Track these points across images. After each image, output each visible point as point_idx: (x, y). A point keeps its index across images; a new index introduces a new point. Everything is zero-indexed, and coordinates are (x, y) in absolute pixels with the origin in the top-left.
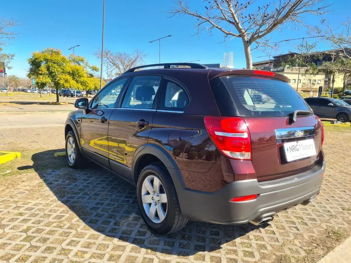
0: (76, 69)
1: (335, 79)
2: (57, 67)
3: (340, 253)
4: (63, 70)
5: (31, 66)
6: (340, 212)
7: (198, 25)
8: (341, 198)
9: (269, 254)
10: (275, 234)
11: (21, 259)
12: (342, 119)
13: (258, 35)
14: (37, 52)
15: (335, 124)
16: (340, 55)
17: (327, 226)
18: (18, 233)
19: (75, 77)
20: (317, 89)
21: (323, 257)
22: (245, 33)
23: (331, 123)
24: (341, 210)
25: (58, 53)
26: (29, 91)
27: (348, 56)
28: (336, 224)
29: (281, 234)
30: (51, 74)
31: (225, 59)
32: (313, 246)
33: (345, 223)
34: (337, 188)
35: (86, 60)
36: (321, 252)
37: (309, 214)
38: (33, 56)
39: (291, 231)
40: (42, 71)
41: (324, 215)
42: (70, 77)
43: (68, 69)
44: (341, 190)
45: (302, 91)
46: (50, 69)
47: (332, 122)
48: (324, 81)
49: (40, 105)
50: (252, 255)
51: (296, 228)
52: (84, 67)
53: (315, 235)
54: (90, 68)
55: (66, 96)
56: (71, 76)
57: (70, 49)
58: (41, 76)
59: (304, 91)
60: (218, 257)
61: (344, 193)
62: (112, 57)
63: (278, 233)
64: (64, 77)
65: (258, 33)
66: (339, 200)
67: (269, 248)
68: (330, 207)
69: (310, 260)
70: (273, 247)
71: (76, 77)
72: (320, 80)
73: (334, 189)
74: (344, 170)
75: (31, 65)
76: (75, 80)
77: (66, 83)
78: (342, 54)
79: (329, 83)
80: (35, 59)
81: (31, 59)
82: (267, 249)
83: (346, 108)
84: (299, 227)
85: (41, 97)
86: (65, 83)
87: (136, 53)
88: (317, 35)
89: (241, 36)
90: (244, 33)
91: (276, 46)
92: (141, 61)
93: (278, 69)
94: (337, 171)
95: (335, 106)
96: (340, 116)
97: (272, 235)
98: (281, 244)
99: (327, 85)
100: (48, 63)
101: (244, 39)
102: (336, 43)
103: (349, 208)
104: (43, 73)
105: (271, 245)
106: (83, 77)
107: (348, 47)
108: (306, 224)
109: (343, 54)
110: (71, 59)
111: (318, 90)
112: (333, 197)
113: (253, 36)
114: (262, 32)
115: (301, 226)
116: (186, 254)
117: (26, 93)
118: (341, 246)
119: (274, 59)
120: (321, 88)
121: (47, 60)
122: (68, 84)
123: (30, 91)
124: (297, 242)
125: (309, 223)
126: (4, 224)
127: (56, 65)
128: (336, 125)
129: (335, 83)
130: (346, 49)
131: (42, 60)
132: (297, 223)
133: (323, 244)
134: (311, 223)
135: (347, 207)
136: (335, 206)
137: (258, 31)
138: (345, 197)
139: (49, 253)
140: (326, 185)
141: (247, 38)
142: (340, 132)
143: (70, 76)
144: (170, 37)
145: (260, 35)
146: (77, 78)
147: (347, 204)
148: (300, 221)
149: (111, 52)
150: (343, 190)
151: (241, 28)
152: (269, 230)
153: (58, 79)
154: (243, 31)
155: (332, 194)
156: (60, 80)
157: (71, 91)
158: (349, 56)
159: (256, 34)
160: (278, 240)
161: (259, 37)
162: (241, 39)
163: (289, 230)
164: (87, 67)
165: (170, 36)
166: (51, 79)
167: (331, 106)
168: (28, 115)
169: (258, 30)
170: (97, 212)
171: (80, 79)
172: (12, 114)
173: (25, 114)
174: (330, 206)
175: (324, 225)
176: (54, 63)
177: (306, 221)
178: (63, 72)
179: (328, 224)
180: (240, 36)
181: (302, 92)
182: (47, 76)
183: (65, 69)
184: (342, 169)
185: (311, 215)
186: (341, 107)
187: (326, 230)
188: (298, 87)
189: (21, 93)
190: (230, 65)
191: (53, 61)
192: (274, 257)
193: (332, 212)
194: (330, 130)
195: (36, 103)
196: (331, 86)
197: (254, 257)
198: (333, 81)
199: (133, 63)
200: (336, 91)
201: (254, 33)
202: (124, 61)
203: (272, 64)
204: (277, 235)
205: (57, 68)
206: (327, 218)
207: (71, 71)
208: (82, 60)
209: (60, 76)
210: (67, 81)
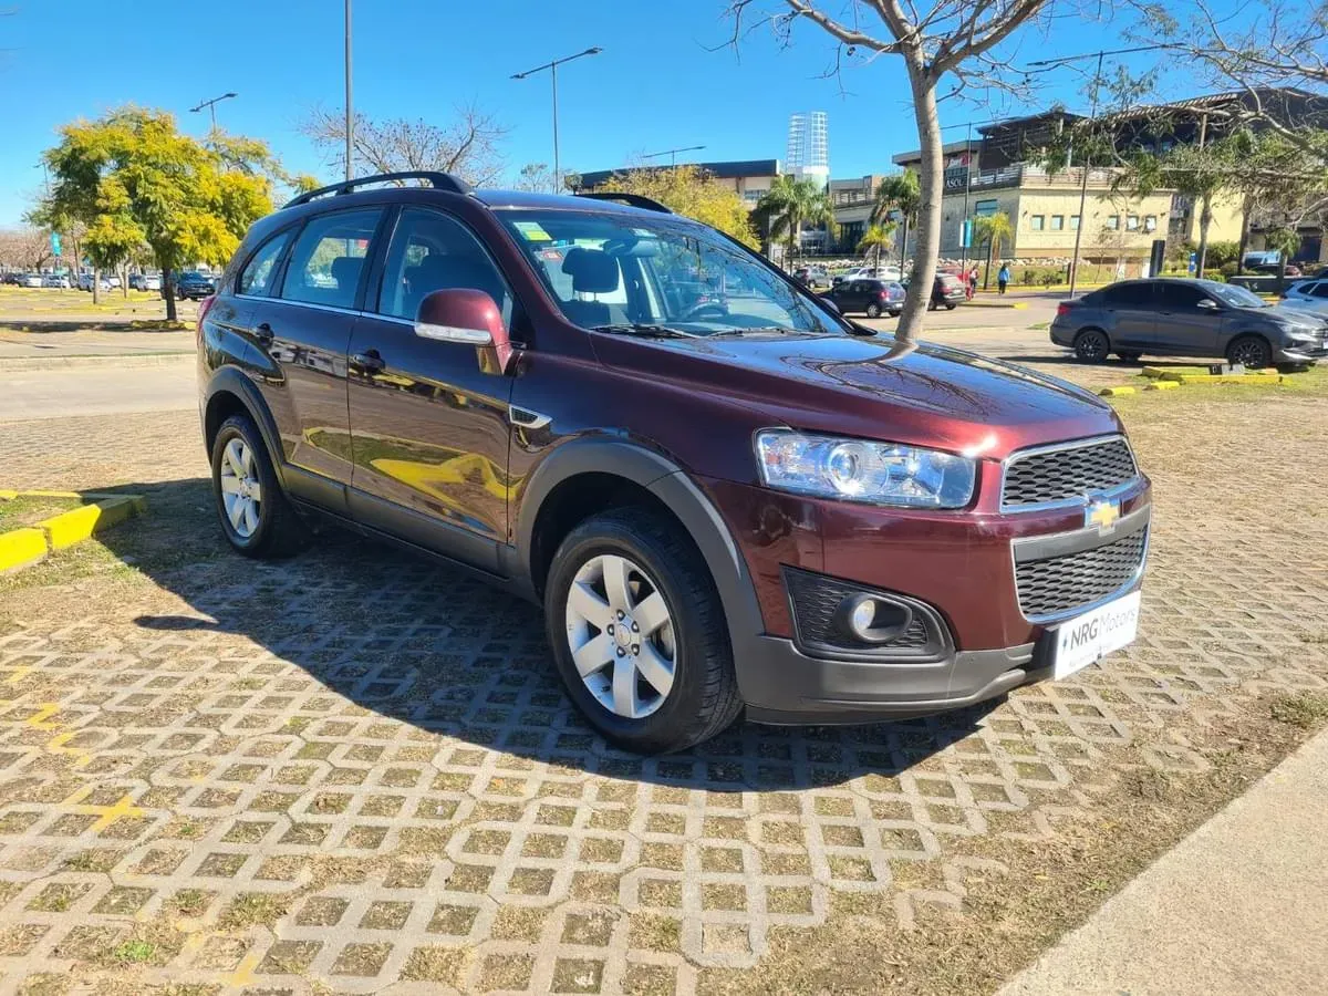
0: (238, 189)
1: (1214, 211)
2: (165, 182)
3: (1319, 758)
4: (187, 191)
5: (62, 180)
6: (1294, 648)
7: (736, 6)
8: (1292, 607)
9: (1098, 770)
10: (1101, 714)
11: (321, 804)
12: (1248, 355)
13: (968, 45)
14: (81, 120)
15: (1227, 375)
16: (1244, 116)
17: (1260, 688)
18: (271, 736)
19: (235, 221)
20: (1141, 250)
21: (1268, 771)
22: (917, 38)
23: (1212, 373)
24: (1298, 643)
25: (163, 128)
26: (35, 282)
27: (1271, 119)
28: (1287, 682)
29: (1120, 715)
30: (142, 209)
31: (795, 141)
32: (1231, 744)
33: (1314, 677)
34: (1273, 580)
35: (271, 153)
36: (1261, 760)
37: (1195, 658)
38: (63, 138)
39: (1149, 704)
40: (107, 198)
41: (1244, 657)
42: (219, 221)
43: (208, 190)
44: (1284, 584)
45: (1086, 259)
46: (140, 191)
47: (1217, 370)
48: (1166, 219)
49: (104, 333)
50: (1044, 772)
51: (1166, 697)
52: (268, 181)
53: (1232, 713)
54: (290, 185)
55: (189, 299)
56: (219, 217)
57: (197, 110)
58: (106, 219)
59: (1095, 260)
60: (939, 782)
61: (1296, 593)
62: (370, 139)
63: (1112, 714)
64: (194, 220)
65: (968, 35)
66: (1286, 613)
67: (1094, 753)
68: (1260, 634)
69: (1229, 781)
70: (1106, 751)
71: (238, 220)
72: (1155, 217)
73: (1261, 582)
74: (1285, 525)
75: (59, 175)
76: (233, 231)
77: (205, 243)
78: (1250, 113)
79: (1186, 229)
80: (74, 150)
81: (58, 151)
82: (1088, 757)
83: (1263, 315)
84: (1174, 693)
85: (95, 302)
86: (201, 245)
87: (467, 125)
88: (1160, 39)
89: (904, 47)
90: (914, 35)
91: (1028, 85)
92: (486, 154)
93: (1000, 177)
94: (1262, 528)
95: (1223, 309)
96: (1240, 347)
97: (1095, 720)
98: (1129, 742)
99: (1178, 234)
100: (130, 166)
101: (911, 62)
102: (1228, 73)
103: (1323, 636)
104: (114, 204)
105: (1097, 746)
107: (1273, 87)
108: (1193, 685)
109: (1254, 114)
110: (212, 149)
111: (1149, 253)
112: (1263, 605)
113: (945, 48)
114: (980, 31)
115: (1182, 690)
116: (837, 775)
117: (26, 289)
118: (1317, 740)
119: (981, 137)
120: (1158, 247)
121: (122, 157)
122: (213, 247)
123: (40, 280)
124: (1175, 735)
125: (1202, 681)
126: (209, 712)
127: (159, 176)
128: (1230, 380)
129: (1212, 223)
130: (1265, 93)
131: (104, 153)
132: (1165, 685)
133: (1259, 737)
134: (1210, 683)
135: (1316, 633)
136: (1276, 630)
137: (968, 28)
138: (1300, 604)
139: (404, 786)
140: (1235, 570)
141: (923, 56)
142: (1245, 401)
143: (216, 217)
144: (594, 55)
145: (973, 43)
146: (241, 224)
147: (1315, 626)
148: (1172, 676)
149: (368, 120)
150: (1294, 584)
151: (902, 16)
152: (1083, 706)
153: (172, 227)
154: (910, 29)
155: (1259, 597)
156: (180, 233)
157: (207, 279)
158: (1274, 122)
159: (958, 38)
160: (1115, 730)
161: (971, 50)
162: (900, 59)
163: (1142, 701)
164: (279, 182)
165: (592, 51)
166: (145, 227)
167: (1210, 311)
168: (83, 370)
169: (967, 24)
170: (502, 671)
172: (19, 366)
173: (69, 364)
174: (1260, 631)
175: (1253, 688)
176: (154, 165)
177: (1191, 676)
178: (190, 202)
179: (1261, 683)
180: (898, 48)
181: (1089, 262)
182: (128, 218)
183: (196, 191)
184: (1277, 521)
185: (1203, 660)
186: (1243, 311)
187: (1260, 699)
188: (1081, 245)
189: (6, 292)
190: (815, 164)
191: (150, 161)
192: (1115, 776)
193: (1271, 648)
194: (1210, 399)
195: (90, 326)
196: (1196, 237)
197: (1054, 778)
198: (1206, 219)
199: (453, 161)
200: (1213, 258)
201: (951, 37)
202: (419, 153)
203: (976, 159)
204: (1110, 718)
205: (165, 187)
206: (1257, 666)
207: (219, 198)
208: (258, 154)
209: (179, 216)
210: (205, 236)
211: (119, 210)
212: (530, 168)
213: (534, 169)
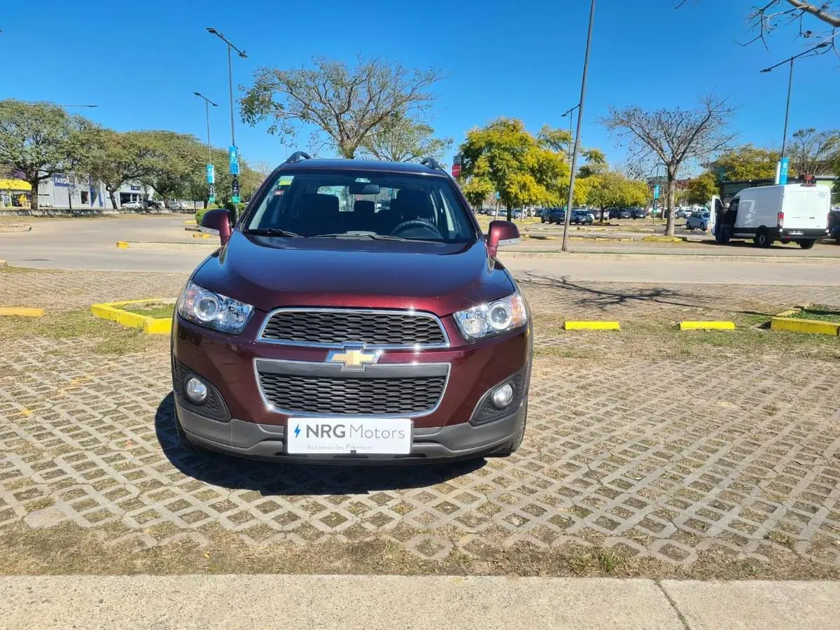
0: (547, 160)
2: (509, 158)
4: (520, 162)
19: (544, 177)
25: (514, 129)
30: (497, 176)
40: (479, 168)
42: (533, 178)
43: (531, 161)
46: (495, 164)
54: (584, 155)
56: (534, 175)
57: (565, 115)
58: (477, 179)
64: (519, 178)
71: (546, 177)
76: (543, 184)
77: (523, 191)
80: (470, 144)
86: (521, 192)
100: (493, 150)
104: (481, 171)
106: (562, 175)
110: (542, 138)
121: (491, 145)
122: (526, 193)
127: (506, 155)
131: (484, 144)
143: (532, 176)
146: (548, 179)
153: (508, 184)
156: (511, 185)
166: (496, 183)
171: (554, 182)
176: (505, 149)
178: (520, 168)
182: (487, 179)
183: (525, 162)
191: (503, 147)
205: (509, 161)
207: (536, 165)
208: (564, 139)
209: (512, 176)
210: (524, 187)
211: (483, 174)
212: (801, 132)
213: (805, 132)
